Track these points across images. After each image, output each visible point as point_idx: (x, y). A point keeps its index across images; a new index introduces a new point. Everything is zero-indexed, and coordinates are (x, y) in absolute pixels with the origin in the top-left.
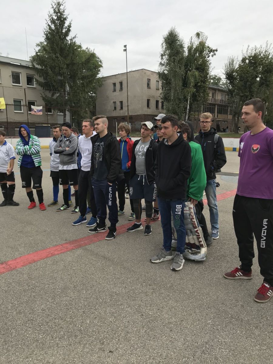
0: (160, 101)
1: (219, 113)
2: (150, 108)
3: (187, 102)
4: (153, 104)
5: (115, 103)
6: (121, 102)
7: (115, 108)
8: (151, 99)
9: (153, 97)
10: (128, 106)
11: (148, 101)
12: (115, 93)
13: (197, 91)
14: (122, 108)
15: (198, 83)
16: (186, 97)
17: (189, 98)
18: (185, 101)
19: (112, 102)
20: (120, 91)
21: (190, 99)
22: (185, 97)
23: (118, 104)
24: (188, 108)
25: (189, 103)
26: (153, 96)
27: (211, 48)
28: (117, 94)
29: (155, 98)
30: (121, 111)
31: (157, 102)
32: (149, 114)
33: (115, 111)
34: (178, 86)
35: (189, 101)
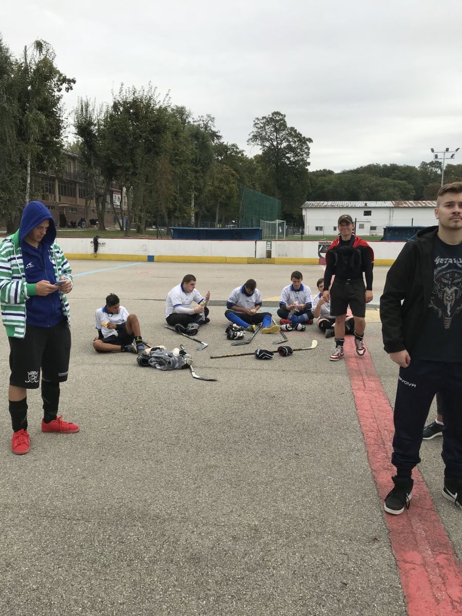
1: (62, 194)
3: (27, 170)
13: (45, 151)
15: (45, 136)
16: (24, 160)
17: (30, 162)
22: (22, 160)
24: (29, 181)
25: (29, 172)
27: (63, 75)
34: (9, 136)
35: (29, 169)
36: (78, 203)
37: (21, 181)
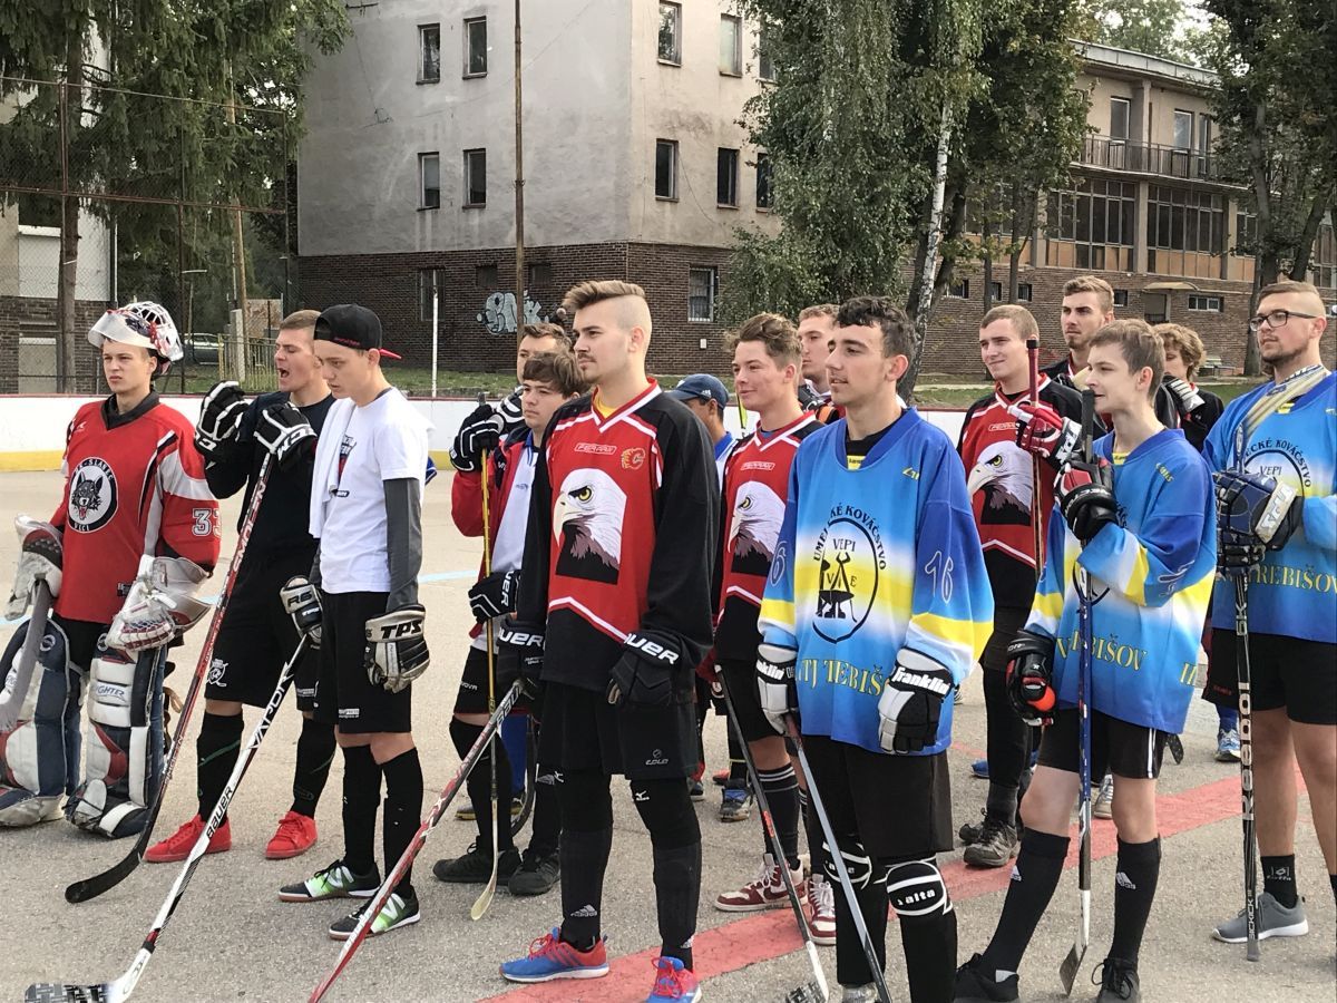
0: (749, 153)
1: (1163, 243)
2: (674, 201)
3: (933, 166)
4: (697, 170)
5: (429, 158)
6: (476, 159)
7: (432, 197)
8: (681, 136)
9: (700, 124)
10: (519, 183)
11: (666, 150)
12: (431, 94)
13: (1001, 93)
14: (478, 197)
15: (1008, 34)
16: (921, 128)
17: (947, 135)
18: (913, 159)
19: (411, 151)
20: (464, 79)
21: (953, 142)
22: (915, 133)
23: (454, 171)
24: (939, 205)
25: (943, 170)
26: (698, 119)
28: (449, 99)
29: (710, 133)
30: (475, 218)
31: (727, 158)
32: (668, 239)
33: (429, 214)
34: (868, 52)
35: (943, 159)
36: (1232, 276)
37: (903, 206)
